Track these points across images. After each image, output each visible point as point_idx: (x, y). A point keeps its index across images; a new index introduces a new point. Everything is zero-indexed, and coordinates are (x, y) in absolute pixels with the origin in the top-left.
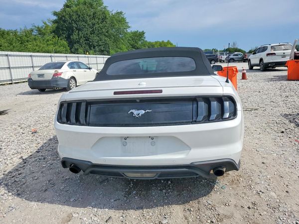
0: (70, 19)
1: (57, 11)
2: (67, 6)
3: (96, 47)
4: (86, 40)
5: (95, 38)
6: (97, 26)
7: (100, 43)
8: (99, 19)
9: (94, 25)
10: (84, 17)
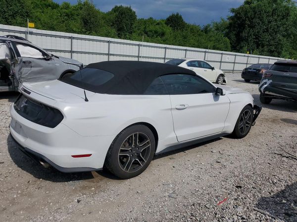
0: (245, 15)
1: (235, 8)
2: (247, 3)
3: (265, 47)
4: (256, 38)
5: (267, 37)
6: (274, 23)
7: (272, 42)
8: (278, 16)
9: (270, 22)
10: (260, 14)
